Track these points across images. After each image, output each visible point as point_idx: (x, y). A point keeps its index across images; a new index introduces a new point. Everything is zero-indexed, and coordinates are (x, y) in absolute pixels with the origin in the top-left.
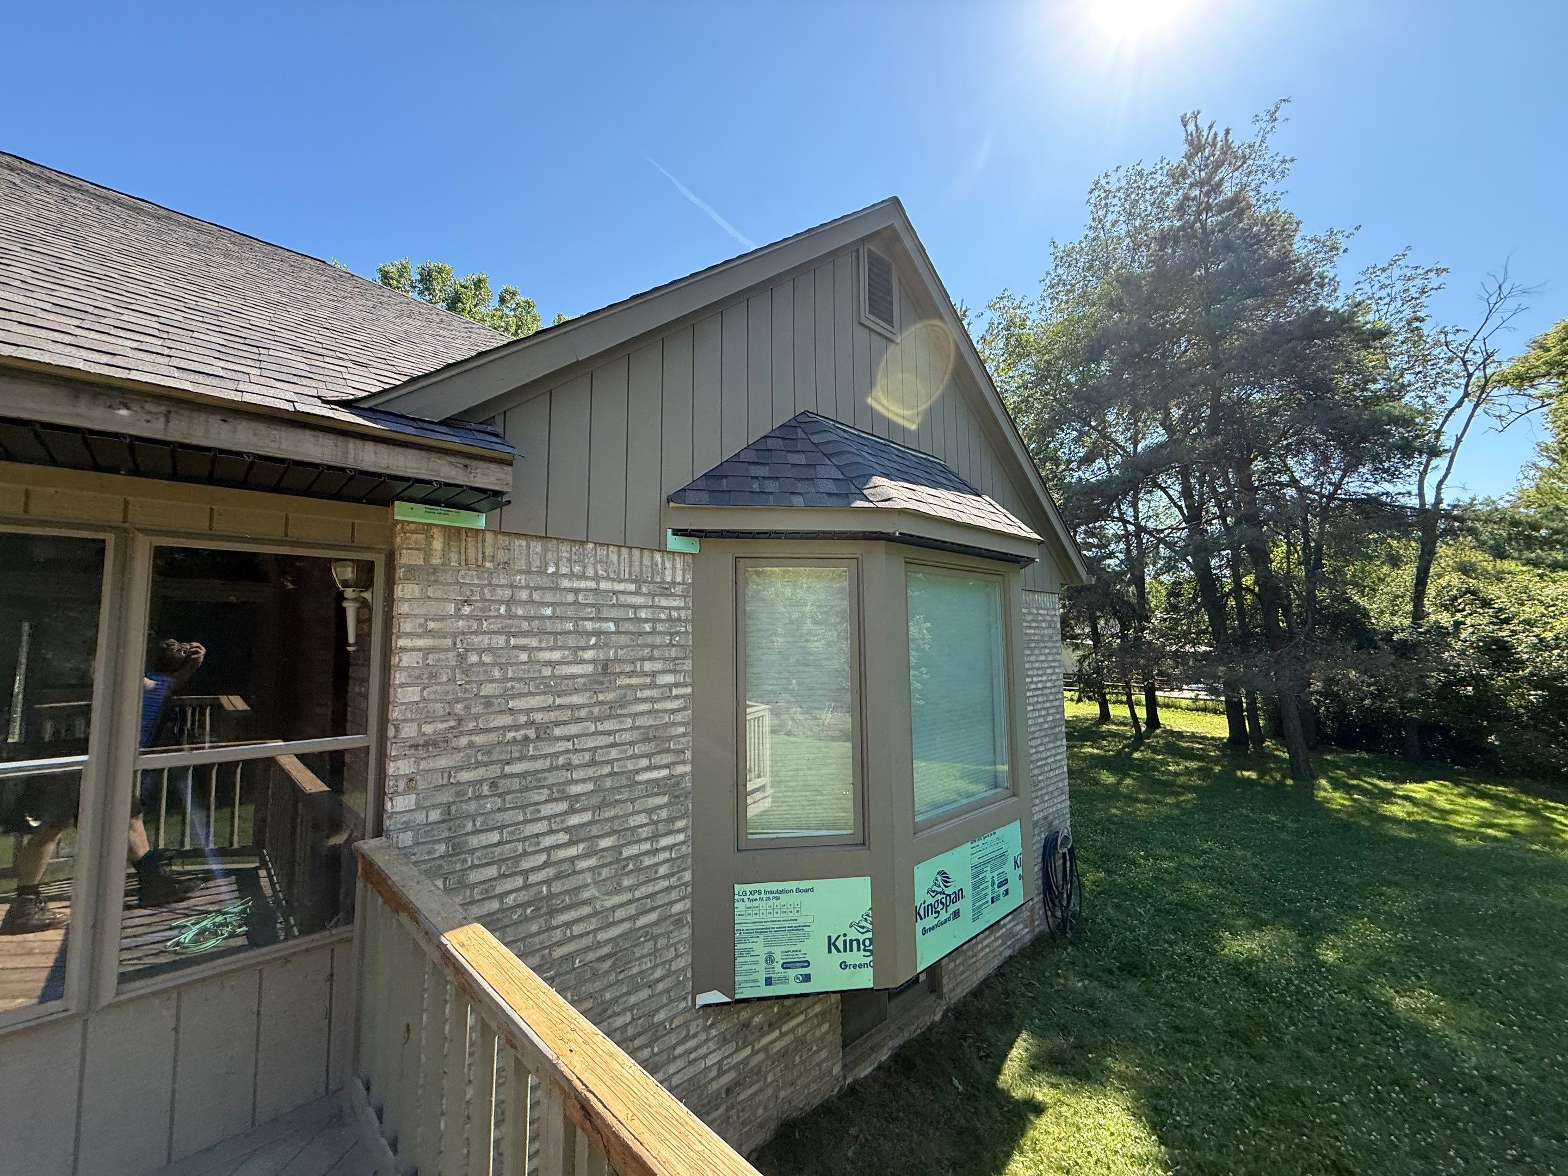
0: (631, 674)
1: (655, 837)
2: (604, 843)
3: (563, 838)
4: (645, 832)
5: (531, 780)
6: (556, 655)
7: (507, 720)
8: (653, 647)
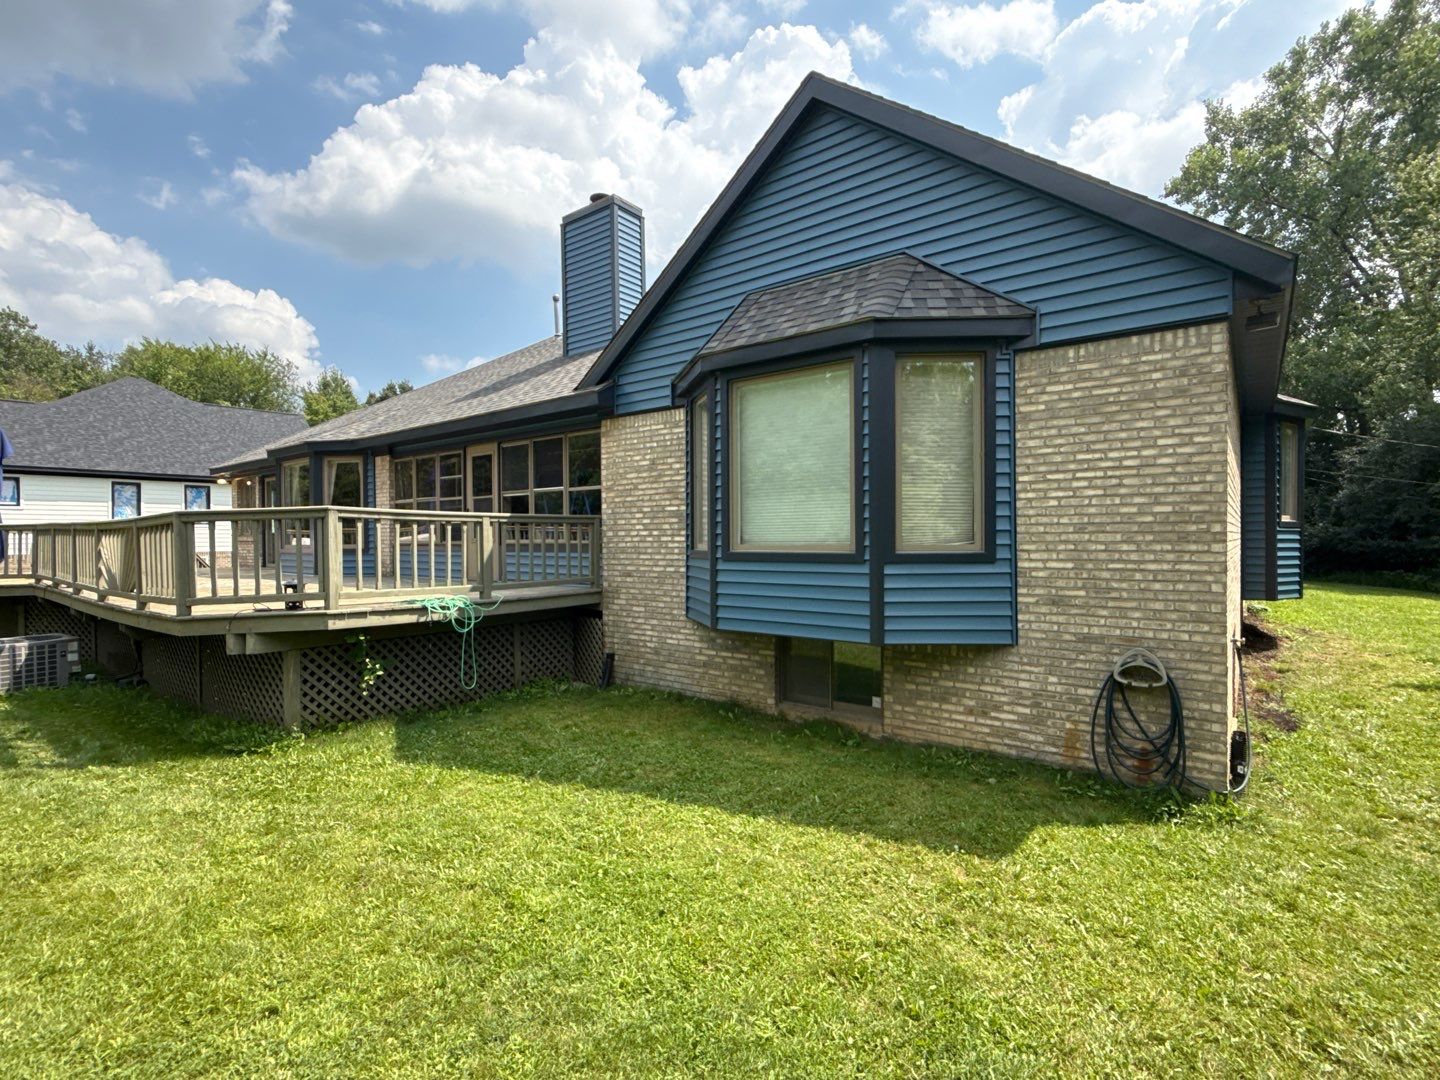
0: (663, 464)
1: (673, 536)
2: (655, 533)
3: (641, 527)
4: (669, 532)
5: (632, 504)
6: (638, 458)
7: (625, 482)
8: (671, 452)
